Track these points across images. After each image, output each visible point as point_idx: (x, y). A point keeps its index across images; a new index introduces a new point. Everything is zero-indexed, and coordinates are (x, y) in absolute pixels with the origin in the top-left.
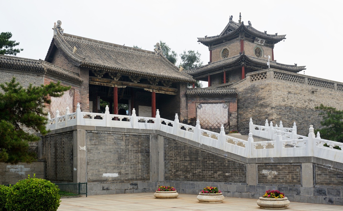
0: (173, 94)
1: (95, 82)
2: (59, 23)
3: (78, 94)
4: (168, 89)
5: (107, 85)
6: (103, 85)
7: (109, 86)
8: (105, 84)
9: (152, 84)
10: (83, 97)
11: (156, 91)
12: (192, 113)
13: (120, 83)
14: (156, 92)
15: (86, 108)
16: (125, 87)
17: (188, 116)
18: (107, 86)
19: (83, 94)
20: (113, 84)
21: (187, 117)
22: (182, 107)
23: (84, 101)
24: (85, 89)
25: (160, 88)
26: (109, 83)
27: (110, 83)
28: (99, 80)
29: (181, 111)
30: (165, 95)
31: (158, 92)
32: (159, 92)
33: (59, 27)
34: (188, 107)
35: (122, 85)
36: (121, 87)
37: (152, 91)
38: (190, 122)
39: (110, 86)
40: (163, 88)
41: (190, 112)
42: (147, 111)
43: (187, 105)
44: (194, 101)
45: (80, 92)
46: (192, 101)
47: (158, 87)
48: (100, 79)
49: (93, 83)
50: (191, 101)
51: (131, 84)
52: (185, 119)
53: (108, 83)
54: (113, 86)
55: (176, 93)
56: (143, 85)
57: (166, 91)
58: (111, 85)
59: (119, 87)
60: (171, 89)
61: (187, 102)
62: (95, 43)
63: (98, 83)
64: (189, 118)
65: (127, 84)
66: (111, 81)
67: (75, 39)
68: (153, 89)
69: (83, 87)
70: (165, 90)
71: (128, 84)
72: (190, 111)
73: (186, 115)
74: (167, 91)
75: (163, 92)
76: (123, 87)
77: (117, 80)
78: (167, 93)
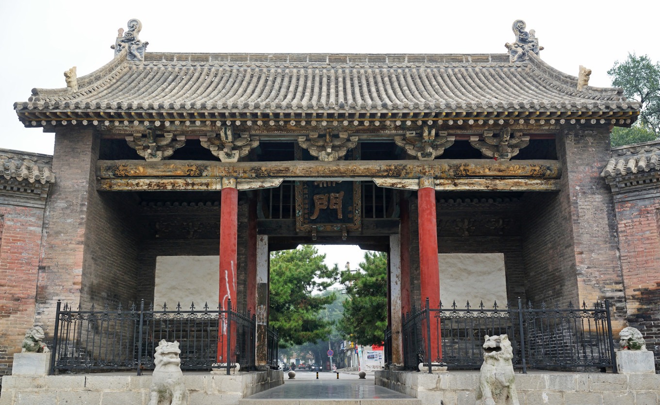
0: (537, 185)
1: (135, 182)
2: (134, 26)
3: (31, 233)
4: (503, 167)
5: (187, 184)
6: (169, 188)
7: (196, 187)
8: (180, 181)
9: (415, 158)
10: (55, 241)
11: (438, 182)
12: (646, 262)
13: (245, 172)
14: (438, 188)
15: (69, 285)
16: (277, 182)
17: (625, 281)
18: (190, 187)
19: (58, 233)
20: (215, 177)
21: (620, 287)
22: (585, 238)
23: (61, 259)
24: (68, 211)
25: (457, 167)
26: (194, 176)
27: (200, 176)
28: (150, 171)
29: (578, 258)
30: (494, 195)
31: (451, 188)
32: (455, 185)
33: (130, 39)
34: (618, 237)
35: (259, 175)
36: (256, 185)
37: (419, 184)
38: (639, 310)
39: (204, 188)
40: (472, 165)
41: (634, 260)
42: (470, 273)
43: (613, 227)
44: (647, 202)
45: (44, 226)
46: (641, 204)
47: (445, 164)
48: (153, 166)
49: (128, 185)
50: (631, 208)
51: (298, 168)
52: (609, 294)
53: (189, 176)
54: (219, 187)
55: (552, 181)
56: (362, 166)
57: (495, 177)
58: (207, 185)
59: (245, 187)
60: (517, 167)
61: (615, 216)
62: (258, 63)
63: (147, 181)
64: (630, 292)
65: (280, 171)
66: (206, 167)
67: (184, 63)
68: (419, 178)
69: (61, 204)
70: (487, 172)
71: (287, 169)
72: (630, 257)
73: (614, 277)
74: (502, 178)
75: (479, 185)
76: (267, 185)
77: (235, 159)
78: (501, 185)
